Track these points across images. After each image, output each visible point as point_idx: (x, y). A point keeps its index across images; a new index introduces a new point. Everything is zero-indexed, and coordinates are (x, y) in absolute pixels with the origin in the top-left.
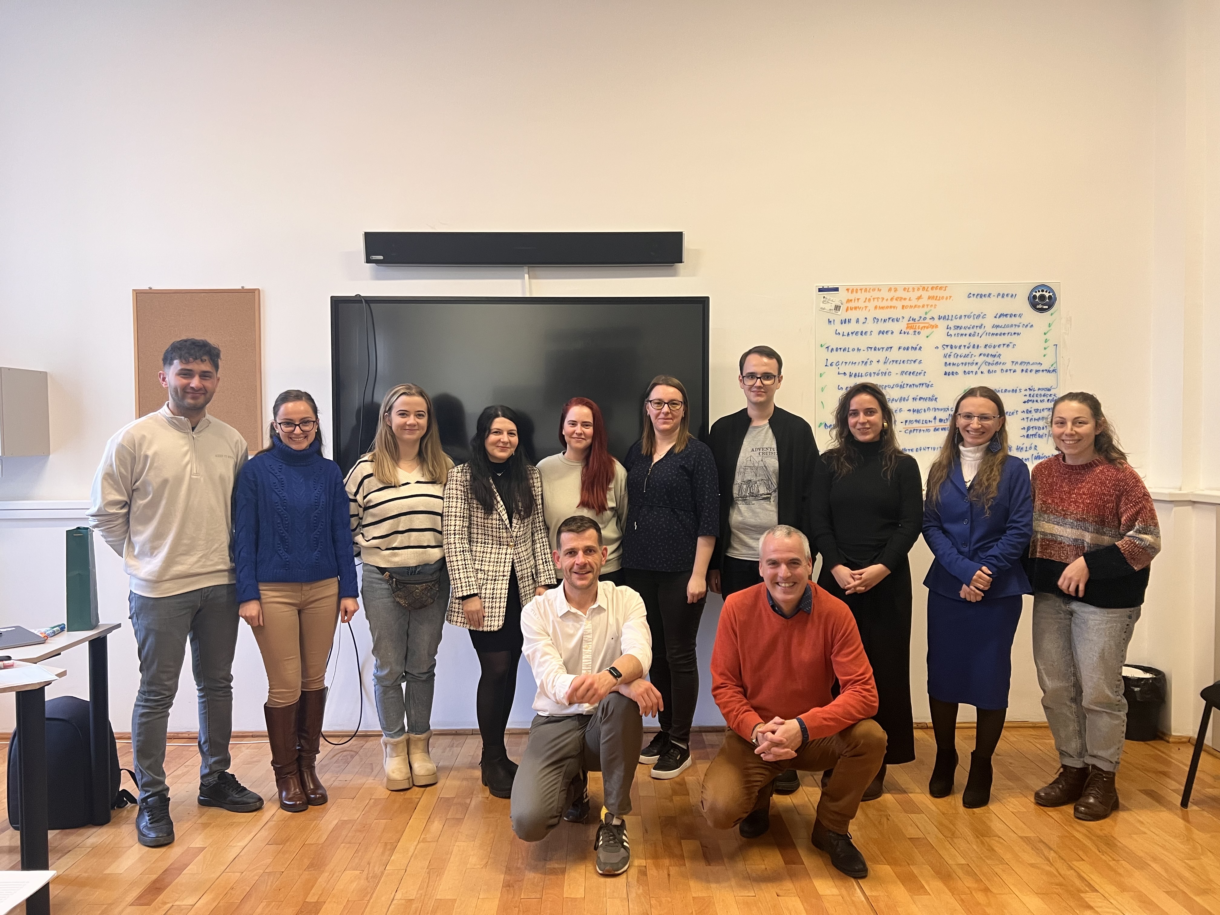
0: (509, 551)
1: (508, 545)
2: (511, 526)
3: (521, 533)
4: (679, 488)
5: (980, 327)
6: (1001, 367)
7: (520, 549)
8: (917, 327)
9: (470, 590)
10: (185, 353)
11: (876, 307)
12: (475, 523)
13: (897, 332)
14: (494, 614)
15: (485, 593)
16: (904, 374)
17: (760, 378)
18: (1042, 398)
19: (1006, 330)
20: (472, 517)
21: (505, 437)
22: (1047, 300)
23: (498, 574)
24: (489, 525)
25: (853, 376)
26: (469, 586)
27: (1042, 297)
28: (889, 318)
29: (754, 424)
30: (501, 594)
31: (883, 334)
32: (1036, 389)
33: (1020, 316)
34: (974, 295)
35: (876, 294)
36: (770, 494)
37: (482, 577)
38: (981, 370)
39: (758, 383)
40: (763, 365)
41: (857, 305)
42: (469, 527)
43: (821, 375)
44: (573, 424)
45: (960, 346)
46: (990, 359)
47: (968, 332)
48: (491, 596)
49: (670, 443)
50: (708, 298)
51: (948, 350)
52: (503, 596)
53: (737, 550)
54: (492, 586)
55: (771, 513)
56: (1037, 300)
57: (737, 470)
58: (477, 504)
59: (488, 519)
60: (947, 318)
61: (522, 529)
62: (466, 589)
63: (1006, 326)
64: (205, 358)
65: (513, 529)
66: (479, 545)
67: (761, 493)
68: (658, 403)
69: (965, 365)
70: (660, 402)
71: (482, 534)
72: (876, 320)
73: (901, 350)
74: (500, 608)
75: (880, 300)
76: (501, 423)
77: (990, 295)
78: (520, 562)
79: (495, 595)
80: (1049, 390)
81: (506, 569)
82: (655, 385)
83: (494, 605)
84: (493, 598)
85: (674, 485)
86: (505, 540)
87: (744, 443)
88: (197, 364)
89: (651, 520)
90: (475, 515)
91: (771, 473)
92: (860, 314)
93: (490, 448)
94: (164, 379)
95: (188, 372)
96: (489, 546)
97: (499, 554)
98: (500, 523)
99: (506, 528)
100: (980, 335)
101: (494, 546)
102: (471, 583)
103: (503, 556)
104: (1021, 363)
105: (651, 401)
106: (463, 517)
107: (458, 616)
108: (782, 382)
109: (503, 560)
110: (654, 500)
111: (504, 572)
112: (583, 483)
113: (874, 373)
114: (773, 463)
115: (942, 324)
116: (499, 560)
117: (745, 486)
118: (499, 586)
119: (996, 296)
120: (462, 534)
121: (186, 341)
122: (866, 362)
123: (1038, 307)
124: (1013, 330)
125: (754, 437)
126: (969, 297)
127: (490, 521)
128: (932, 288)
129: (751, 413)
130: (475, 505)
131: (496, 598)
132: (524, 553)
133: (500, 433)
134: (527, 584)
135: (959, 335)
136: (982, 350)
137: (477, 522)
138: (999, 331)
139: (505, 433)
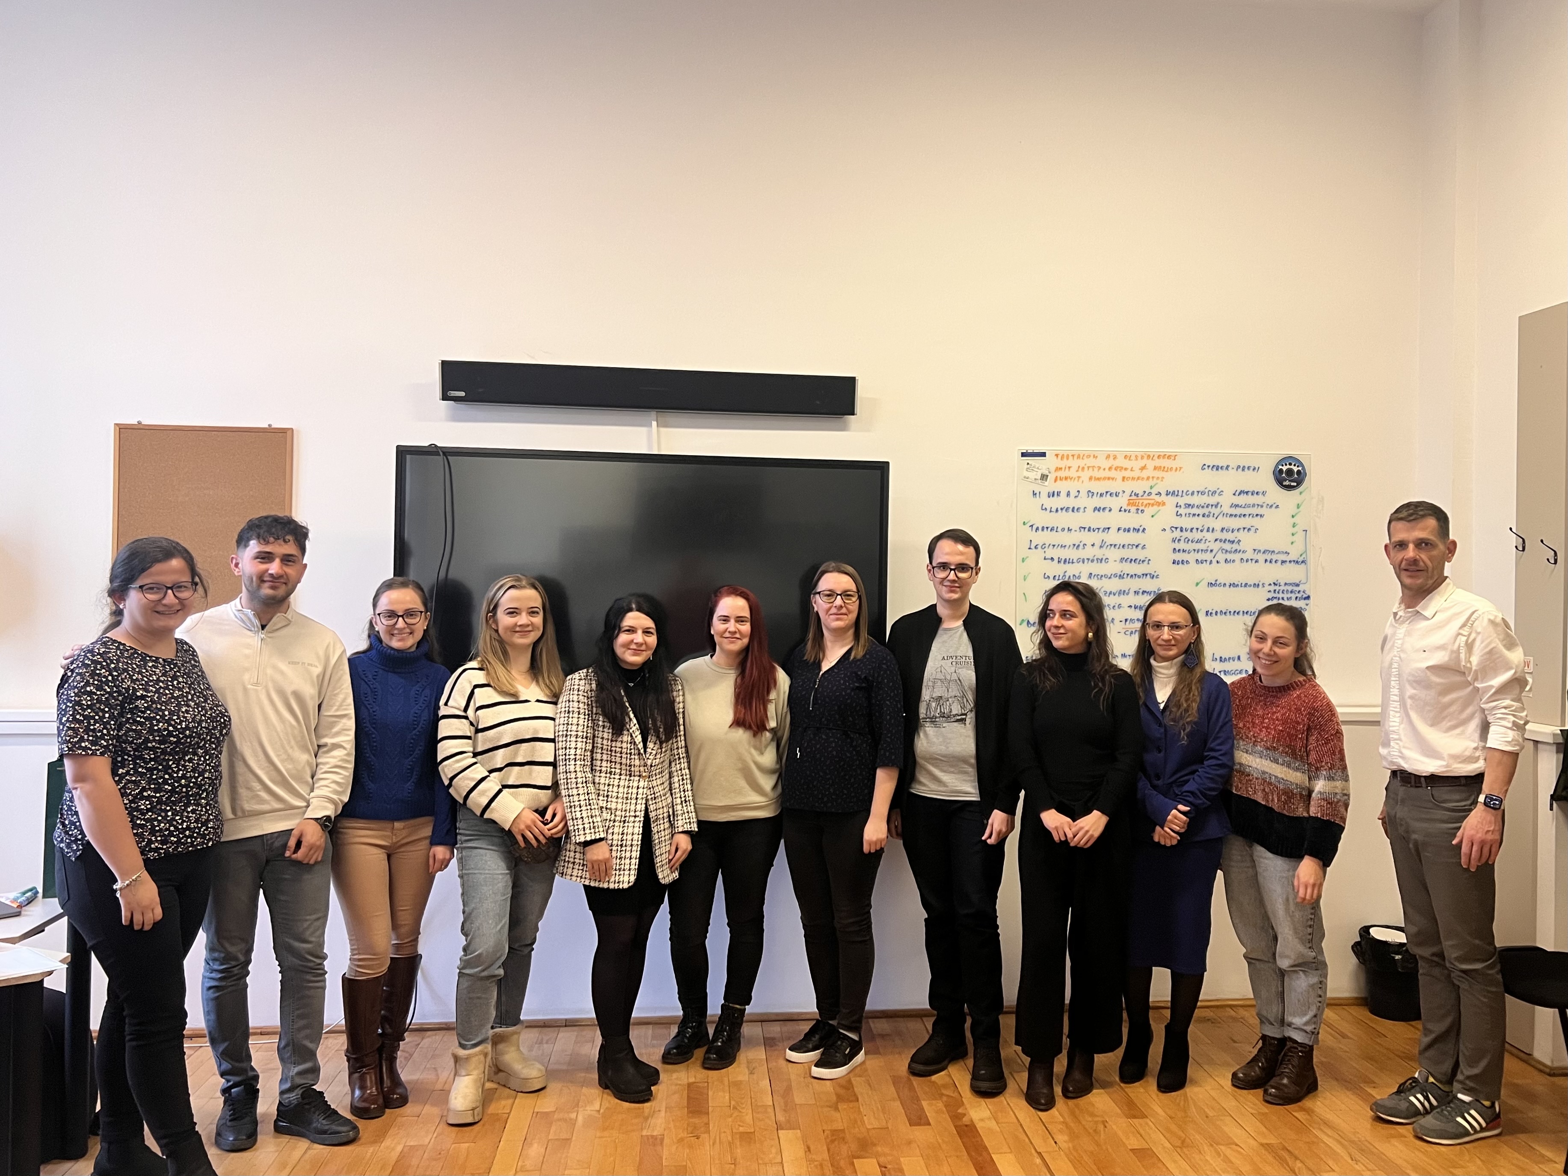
0: (641, 784)
1: (640, 776)
2: (645, 751)
3: (658, 761)
4: (854, 704)
5: (1216, 506)
6: (1240, 555)
7: (655, 782)
8: (1140, 505)
9: (595, 833)
10: (264, 532)
11: (1091, 478)
12: (599, 746)
13: (1115, 509)
14: (622, 866)
15: (612, 839)
16: (1124, 561)
17: (954, 570)
18: (1289, 595)
19: (1247, 511)
20: (596, 739)
21: (639, 637)
22: (1296, 476)
23: (628, 814)
24: (618, 749)
25: (1062, 562)
26: (594, 827)
27: (1290, 472)
28: (1107, 492)
29: (945, 625)
30: (632, 840)
31: (1099, 511)
32: (1283, 584)
33: (1264, 493)
34: (1209, 466)
35: (1091, 462)
36: (965, 714)
37: (608, 818)
38: (1216, 558)
39: (952, 576)
40: (958, 555)
41: (1067, 475)
42: (592, 752)
43: (1023, 560)
44: (724, 620)
45: (1192, 529)
46: (1227, 546)
47: (1200, 511)
48: (620, 843)
49: (843, 646)
50: (888, 463)
51: (1177, 534)
52: (635, 843)
53: (924, 785)
54: (621, 830)
55: (967, 739)
56: (1284, 475)
57: (924, 684)
58: (604, 722)
59: (616, 741)
60: (1176, 493)
61: (658, 756)
62: (589, 831)
63: (1247, 506)
64: (288, 537)
65: (647, 756)
66: (603, 775)
67: (954, 712)
68: (829, 595)
69: (1198, 552)
70: (831, 594)
71: (607, 761)
72: (1090, 494)
73: (1121, 531)
74: (631, 859)
75: (1096, 470)
76: (635, 619)
77: (1228, 467)
78: (655, 798)
79: (624, 842)
80: (1298, 585)
81: (639, 807)
82: (824, 573)
83: (623, 855)
84: (621, 846)
85: (849, 701)
86: (637, 769)
87: (932, 648)
88: (280, 545)
89: (818, 746)
90: (600, 735)
91: (966, 688)
92: (1072, 486)
93: (619, 651)
94: (237, 565)
95: (267, 555)
96: (616, 776)
97: (629, 787)
98: (632, 747)
99: (639, 754)
100: (1215, 516)
101: (623, 777)
102: (596, 824)
103: (635, 791)
104: (1264, 552)
105: (819, 593)
106: (586, 738)
107: (573, 868)
108: (980, 575)
109: (634, 796)
110: (823, 720)
111: (635, 811)
112: (737, 696)
113: (1088, 559)
114: (969, 675)
115: (1171, 501)
116: (630, 795)
117: (934, 704)
118: (630, 830)
119: (1235, 469)
120: (584, 760)
121: (266, 517)
122: (1079, 546)
123: (1284, 483)
124: (1255, 511)
125: (945, 642)
126: (1203, 469)
127: (619, 744)
128: (1159, 457)
129: (941, 610)
130: (601, 723)
131: (626, 846)
132: (659, 787)
133: (633, 631)
134: (662, 828)
135: (1191, 516)
136: (1218, 535)
137: (602, 744)
138: (1238, 511)
139: (640, 632)
